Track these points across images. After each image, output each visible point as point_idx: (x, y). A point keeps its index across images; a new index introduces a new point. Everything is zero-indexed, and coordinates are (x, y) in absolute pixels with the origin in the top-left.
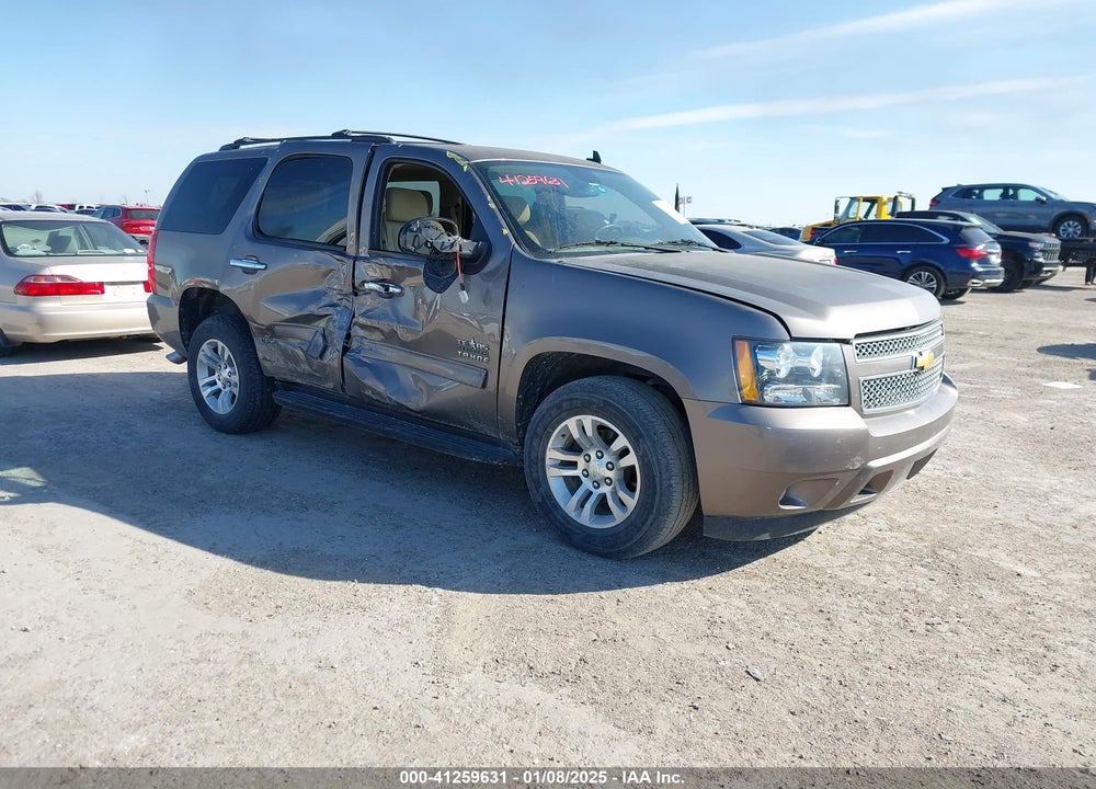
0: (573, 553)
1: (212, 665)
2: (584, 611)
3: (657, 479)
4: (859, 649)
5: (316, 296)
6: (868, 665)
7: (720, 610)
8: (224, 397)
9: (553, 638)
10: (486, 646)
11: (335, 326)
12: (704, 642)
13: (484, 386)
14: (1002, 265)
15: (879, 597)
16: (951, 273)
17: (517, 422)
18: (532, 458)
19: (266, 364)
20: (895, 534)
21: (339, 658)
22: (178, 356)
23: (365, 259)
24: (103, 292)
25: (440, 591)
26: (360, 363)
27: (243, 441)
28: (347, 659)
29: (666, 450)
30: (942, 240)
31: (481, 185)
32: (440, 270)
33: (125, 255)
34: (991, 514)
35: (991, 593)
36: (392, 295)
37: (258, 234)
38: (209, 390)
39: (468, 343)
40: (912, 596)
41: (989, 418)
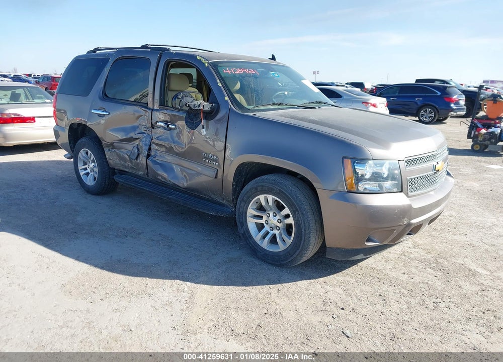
0: (257, 262)
1: (69, 329)
2: (261, 296)
3: (303, 233)
4: (400, 318)
5: (134, 128)
6: (405, 328)
7: (329, 295)
8: (90, 177)
9: (245, 312)
10: (210, 317)
11: (143, 144)
12: (322, 313)
13: (216, 177)
14: (465, 105)
15: (410, 287)
16: (441, 109)
17: (233, 196)
18: (240, 211)
19: (110, 162)
20: (417, 250)
21: (135, 324)
22: (69, 155)
23: (157, 110)
24: (34, 121)
25: (188, 284)
26: (155, 163)
27: (99, 199)
28: (139, 325)
29: (309, 219)
30: (437, 93)
31: (215, 74)
32: (193, 118)
33: (46, 103)
34: (463, 238)
35: (465, 284)
36: (171, 129)
37: (105, 97)
38: (84, 172)
39: (208, 155)
40: (426, 286)
41: (461, 185)
